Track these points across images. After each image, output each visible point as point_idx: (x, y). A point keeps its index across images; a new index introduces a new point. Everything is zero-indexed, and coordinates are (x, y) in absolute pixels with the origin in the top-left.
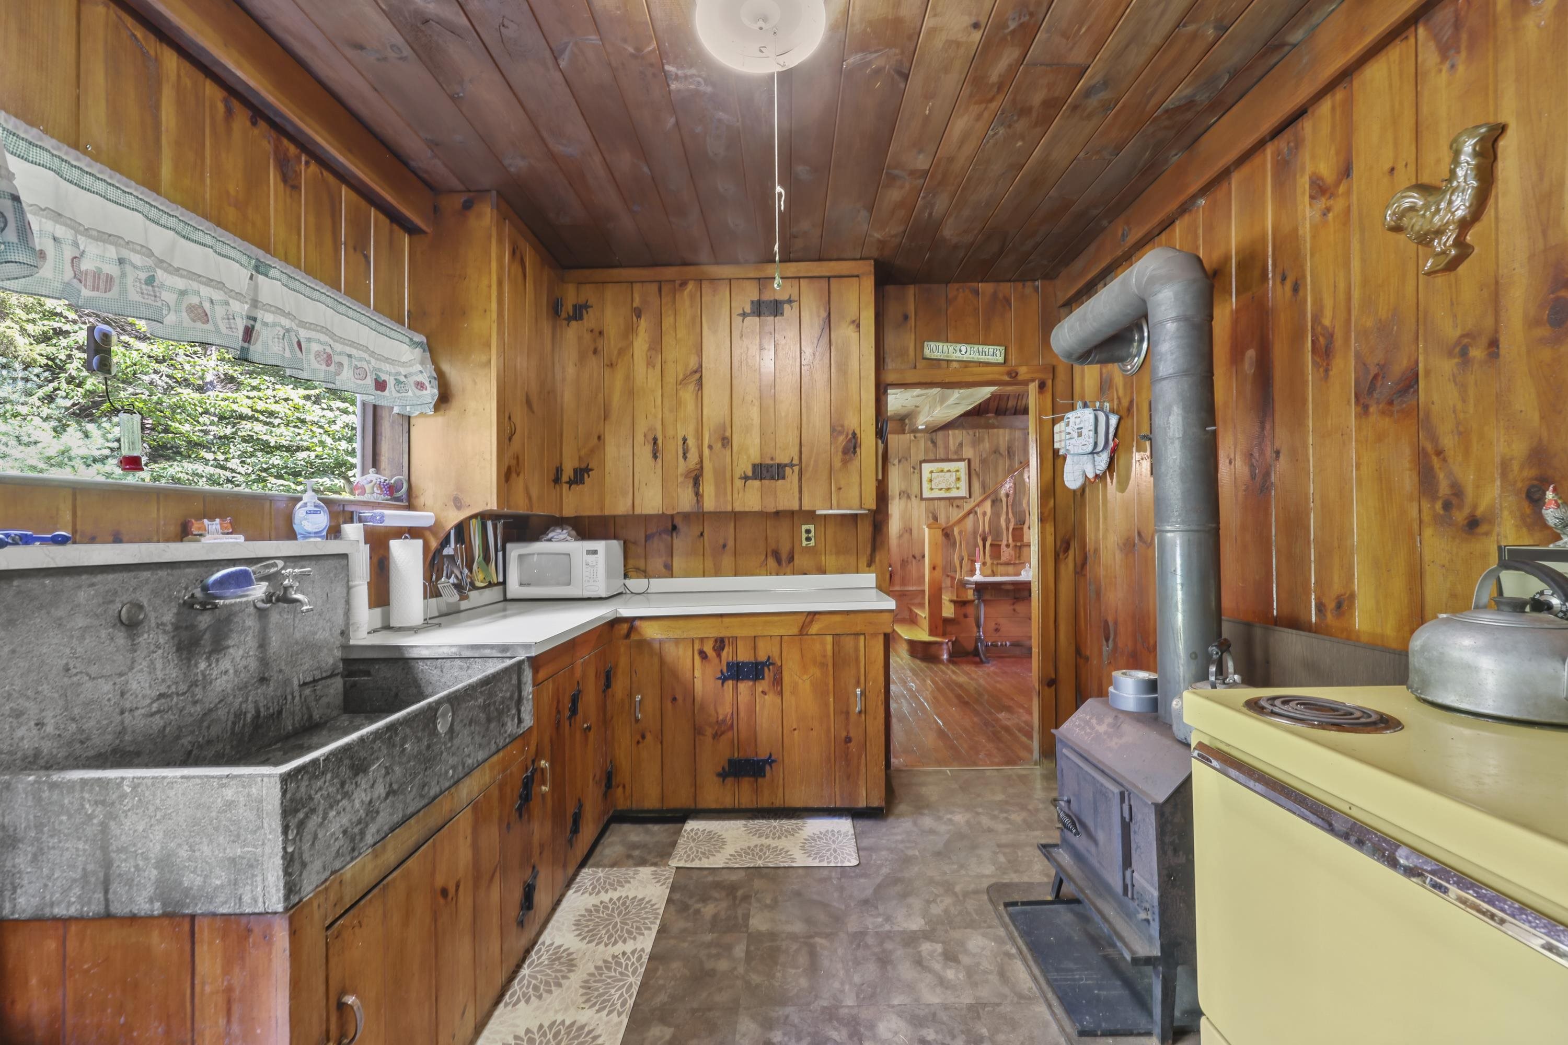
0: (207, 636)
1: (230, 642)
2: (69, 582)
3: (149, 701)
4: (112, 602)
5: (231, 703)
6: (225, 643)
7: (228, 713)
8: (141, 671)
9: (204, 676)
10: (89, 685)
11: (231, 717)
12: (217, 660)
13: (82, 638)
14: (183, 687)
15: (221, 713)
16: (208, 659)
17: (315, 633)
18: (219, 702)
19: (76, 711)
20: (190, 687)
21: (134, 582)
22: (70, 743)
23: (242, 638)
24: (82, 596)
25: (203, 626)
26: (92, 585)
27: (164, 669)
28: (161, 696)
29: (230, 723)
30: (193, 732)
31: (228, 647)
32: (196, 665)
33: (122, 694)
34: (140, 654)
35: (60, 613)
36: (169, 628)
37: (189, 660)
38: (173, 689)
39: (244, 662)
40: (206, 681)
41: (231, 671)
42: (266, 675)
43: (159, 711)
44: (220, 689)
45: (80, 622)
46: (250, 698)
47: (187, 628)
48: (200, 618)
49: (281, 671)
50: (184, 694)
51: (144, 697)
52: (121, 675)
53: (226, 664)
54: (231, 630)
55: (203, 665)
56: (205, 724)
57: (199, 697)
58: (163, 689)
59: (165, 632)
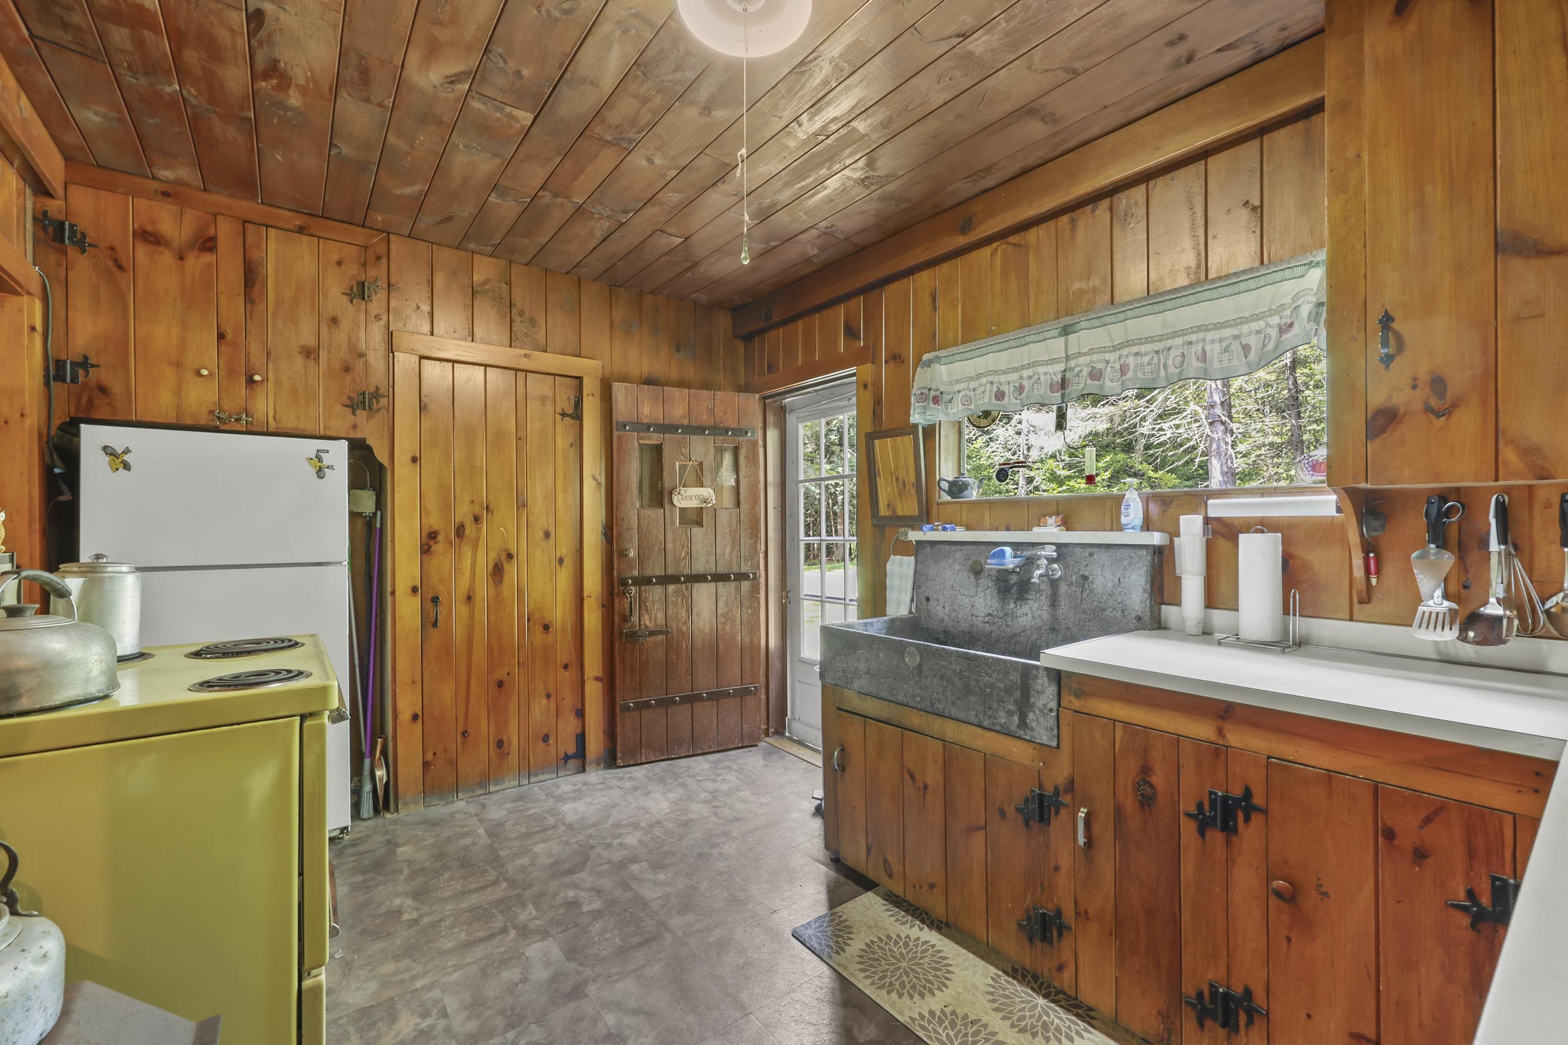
0: (1015, 588)
1: (1030, 597)
2: (954, 548)
3: (983, 615)
4: (969, 559)
5: (1029, 636)
6: (1026, 596)
7: (1028, 641)
8: (980, 598)
9: (1013, 612)
10: (960, 597)
11: (1029, 645)
12: (1021, 605)
13: (958, 574)
14: (1001, 615)
15: (1023, 639)
16: (1015, 602)
17: (1105, 610)
18: (1022, 632)
19: (956, 607)
20: (1004, 615)
21: (978, 551)
22: (953, 621)
23: (1038, 596)
24: (958, 554)
25: (1012, 582)
26: (961, 550)
27: (991, 600)
28: (989, 614)
29: (1028, 649)
30: (1005, 643)
31: (1028, 599)
32: (1008, 604)
33: (973, 607)
34: (981, 589)
35: (951, 561)
36: (994, 578)
37: (1004, 600)
38: (995, 613)
39: (1038, 613)
40: (1014, 617)
41: (1030, 615)
42: (1056, 627)
43: (988, 622)
44: (1022, 624)
45: (957, 567)
46: (1043, 638)
47: (1003, 581)
48: (1010, 576)
49: (1068, 628)
50: (1001, 618)
51: (982, 612)
52: (972, 597)
53: (1025, 609)
54: (1029, 588)
55: (1012, 606)
56: (1013, 641)
57: (1009, 623)
58: (991, 612)
59: (992, 580)
